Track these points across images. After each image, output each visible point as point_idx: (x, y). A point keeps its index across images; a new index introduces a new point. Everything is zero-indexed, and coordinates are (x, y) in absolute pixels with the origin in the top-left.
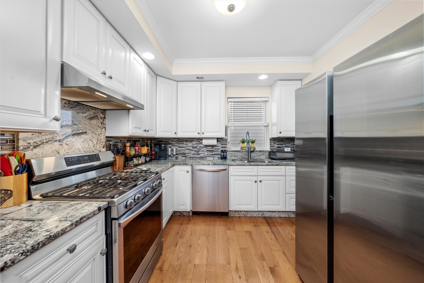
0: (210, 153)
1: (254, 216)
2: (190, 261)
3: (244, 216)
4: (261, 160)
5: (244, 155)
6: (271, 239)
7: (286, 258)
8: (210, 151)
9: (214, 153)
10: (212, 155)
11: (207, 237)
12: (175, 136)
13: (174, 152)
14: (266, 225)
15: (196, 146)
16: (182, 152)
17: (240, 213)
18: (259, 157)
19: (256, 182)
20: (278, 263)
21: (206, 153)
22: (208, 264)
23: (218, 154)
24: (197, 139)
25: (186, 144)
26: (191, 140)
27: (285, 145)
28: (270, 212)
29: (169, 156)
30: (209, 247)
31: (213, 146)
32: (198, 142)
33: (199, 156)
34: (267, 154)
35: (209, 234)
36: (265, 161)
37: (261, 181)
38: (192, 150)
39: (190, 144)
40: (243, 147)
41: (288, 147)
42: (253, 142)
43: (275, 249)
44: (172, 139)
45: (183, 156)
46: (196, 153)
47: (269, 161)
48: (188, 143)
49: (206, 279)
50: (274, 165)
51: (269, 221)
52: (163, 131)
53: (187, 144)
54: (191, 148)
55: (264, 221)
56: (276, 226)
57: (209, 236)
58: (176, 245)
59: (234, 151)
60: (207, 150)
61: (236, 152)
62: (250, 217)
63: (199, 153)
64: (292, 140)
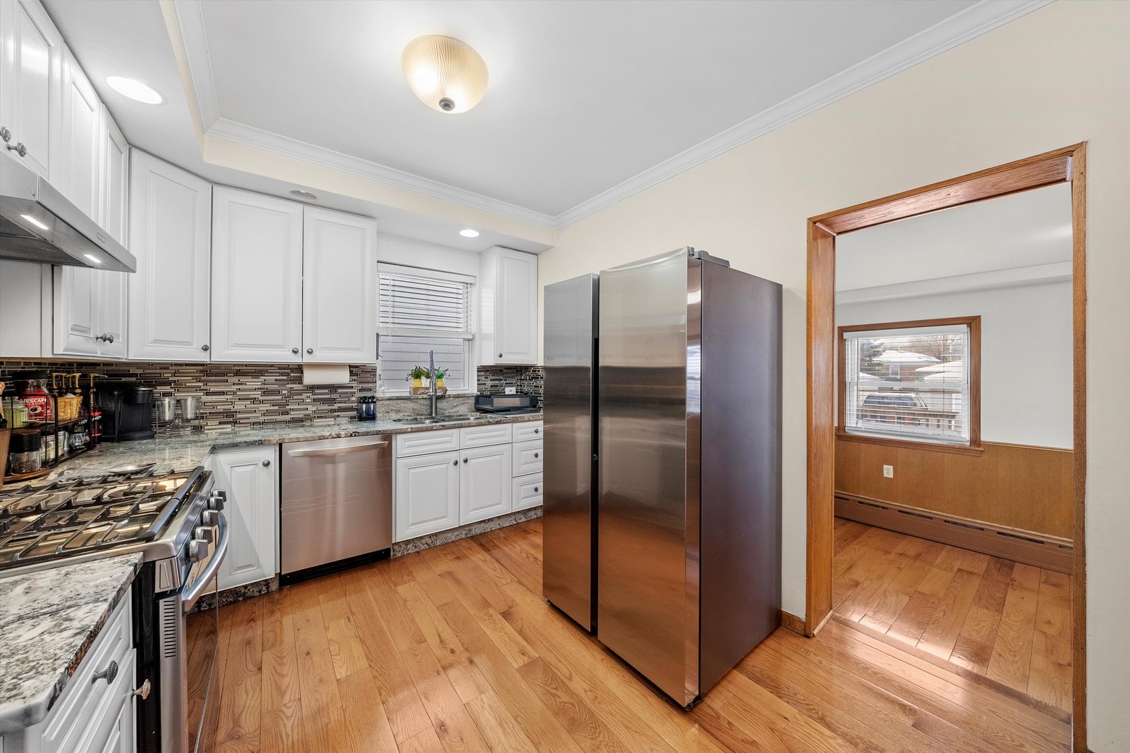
0: (326, 407)
1: (450, 541)
2: (321, 680)
3: (427, 547)
4: (460, 416)
5: (422, 407)
6: (494, 570)
7: (525, 589)
8: (324, 401)
9: (336, 406)
10: (332, 411)
11: (348, 618)
12: (203, 358)
13: (186, 409)
14: (479, 549)
15: (276, 387)
16: (221, 408)
17: (418, 543)
18: (455, 410)
19: (456, 463)
20: (513, 600)
21: (311, 408)
22: (373, 664)
23: (351, 409)
24: (279, 369)
25: (237, 384)
26: (257, 370)
27: (506, 382)
28: (483, 524)
29: (164, 424)
30: (361, 635)
31: (333, 388)
32: (285, 378)
33: (287, 417)
34: (472, 401)
35: (351, 611)
36: (468, 417)
37: (466, 461)
38: (262, 402)
39: (252, 383)
40: (418, 388)
41: (510, 385)
42: (440, 377)
43: (504, 582)
44: (177, 368)
45: (226, 420)
46: (277, 408)
47: (478, 416)
48: (243, 379)
49: (379, 689)
50: (493, 424)
51: (484, 541)
52: (156, 341)
53: (242, 384)
54: (258, 395)
55: (474, 544)
56: (498, 547)
57: (353, 614)
58: (260, 669)
59: (396, 399)
60: (314, 400)
61: (399, 401)
62: (442, 545)
63: (287, 407)
64: (517, 371)
